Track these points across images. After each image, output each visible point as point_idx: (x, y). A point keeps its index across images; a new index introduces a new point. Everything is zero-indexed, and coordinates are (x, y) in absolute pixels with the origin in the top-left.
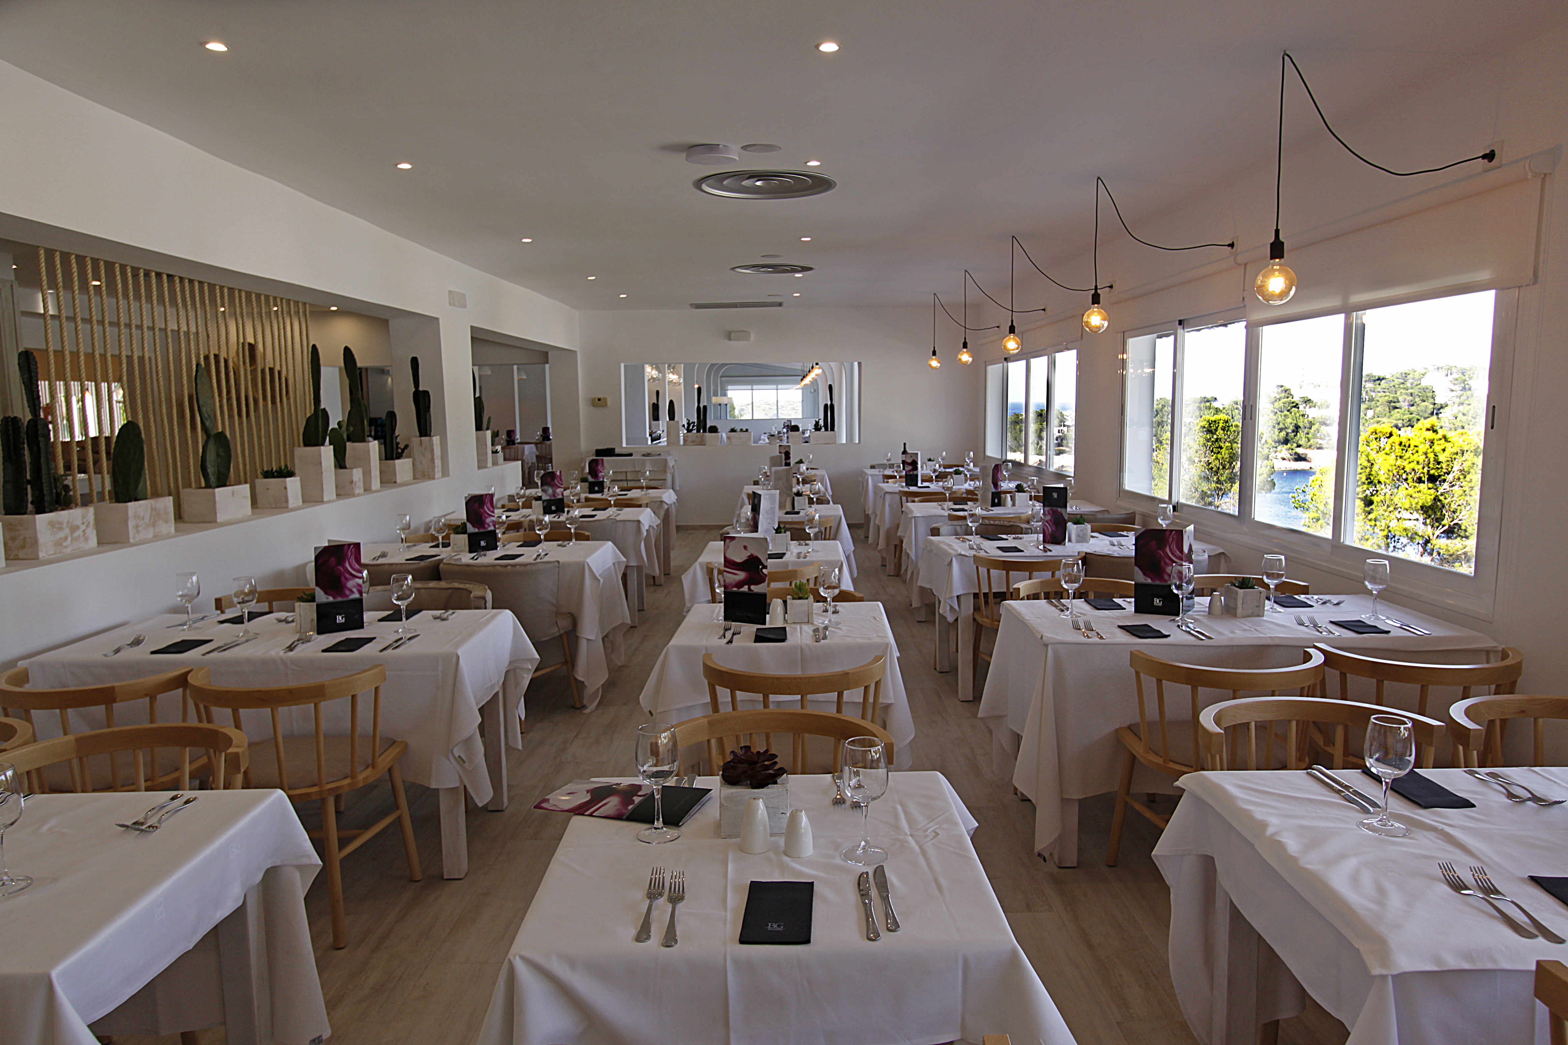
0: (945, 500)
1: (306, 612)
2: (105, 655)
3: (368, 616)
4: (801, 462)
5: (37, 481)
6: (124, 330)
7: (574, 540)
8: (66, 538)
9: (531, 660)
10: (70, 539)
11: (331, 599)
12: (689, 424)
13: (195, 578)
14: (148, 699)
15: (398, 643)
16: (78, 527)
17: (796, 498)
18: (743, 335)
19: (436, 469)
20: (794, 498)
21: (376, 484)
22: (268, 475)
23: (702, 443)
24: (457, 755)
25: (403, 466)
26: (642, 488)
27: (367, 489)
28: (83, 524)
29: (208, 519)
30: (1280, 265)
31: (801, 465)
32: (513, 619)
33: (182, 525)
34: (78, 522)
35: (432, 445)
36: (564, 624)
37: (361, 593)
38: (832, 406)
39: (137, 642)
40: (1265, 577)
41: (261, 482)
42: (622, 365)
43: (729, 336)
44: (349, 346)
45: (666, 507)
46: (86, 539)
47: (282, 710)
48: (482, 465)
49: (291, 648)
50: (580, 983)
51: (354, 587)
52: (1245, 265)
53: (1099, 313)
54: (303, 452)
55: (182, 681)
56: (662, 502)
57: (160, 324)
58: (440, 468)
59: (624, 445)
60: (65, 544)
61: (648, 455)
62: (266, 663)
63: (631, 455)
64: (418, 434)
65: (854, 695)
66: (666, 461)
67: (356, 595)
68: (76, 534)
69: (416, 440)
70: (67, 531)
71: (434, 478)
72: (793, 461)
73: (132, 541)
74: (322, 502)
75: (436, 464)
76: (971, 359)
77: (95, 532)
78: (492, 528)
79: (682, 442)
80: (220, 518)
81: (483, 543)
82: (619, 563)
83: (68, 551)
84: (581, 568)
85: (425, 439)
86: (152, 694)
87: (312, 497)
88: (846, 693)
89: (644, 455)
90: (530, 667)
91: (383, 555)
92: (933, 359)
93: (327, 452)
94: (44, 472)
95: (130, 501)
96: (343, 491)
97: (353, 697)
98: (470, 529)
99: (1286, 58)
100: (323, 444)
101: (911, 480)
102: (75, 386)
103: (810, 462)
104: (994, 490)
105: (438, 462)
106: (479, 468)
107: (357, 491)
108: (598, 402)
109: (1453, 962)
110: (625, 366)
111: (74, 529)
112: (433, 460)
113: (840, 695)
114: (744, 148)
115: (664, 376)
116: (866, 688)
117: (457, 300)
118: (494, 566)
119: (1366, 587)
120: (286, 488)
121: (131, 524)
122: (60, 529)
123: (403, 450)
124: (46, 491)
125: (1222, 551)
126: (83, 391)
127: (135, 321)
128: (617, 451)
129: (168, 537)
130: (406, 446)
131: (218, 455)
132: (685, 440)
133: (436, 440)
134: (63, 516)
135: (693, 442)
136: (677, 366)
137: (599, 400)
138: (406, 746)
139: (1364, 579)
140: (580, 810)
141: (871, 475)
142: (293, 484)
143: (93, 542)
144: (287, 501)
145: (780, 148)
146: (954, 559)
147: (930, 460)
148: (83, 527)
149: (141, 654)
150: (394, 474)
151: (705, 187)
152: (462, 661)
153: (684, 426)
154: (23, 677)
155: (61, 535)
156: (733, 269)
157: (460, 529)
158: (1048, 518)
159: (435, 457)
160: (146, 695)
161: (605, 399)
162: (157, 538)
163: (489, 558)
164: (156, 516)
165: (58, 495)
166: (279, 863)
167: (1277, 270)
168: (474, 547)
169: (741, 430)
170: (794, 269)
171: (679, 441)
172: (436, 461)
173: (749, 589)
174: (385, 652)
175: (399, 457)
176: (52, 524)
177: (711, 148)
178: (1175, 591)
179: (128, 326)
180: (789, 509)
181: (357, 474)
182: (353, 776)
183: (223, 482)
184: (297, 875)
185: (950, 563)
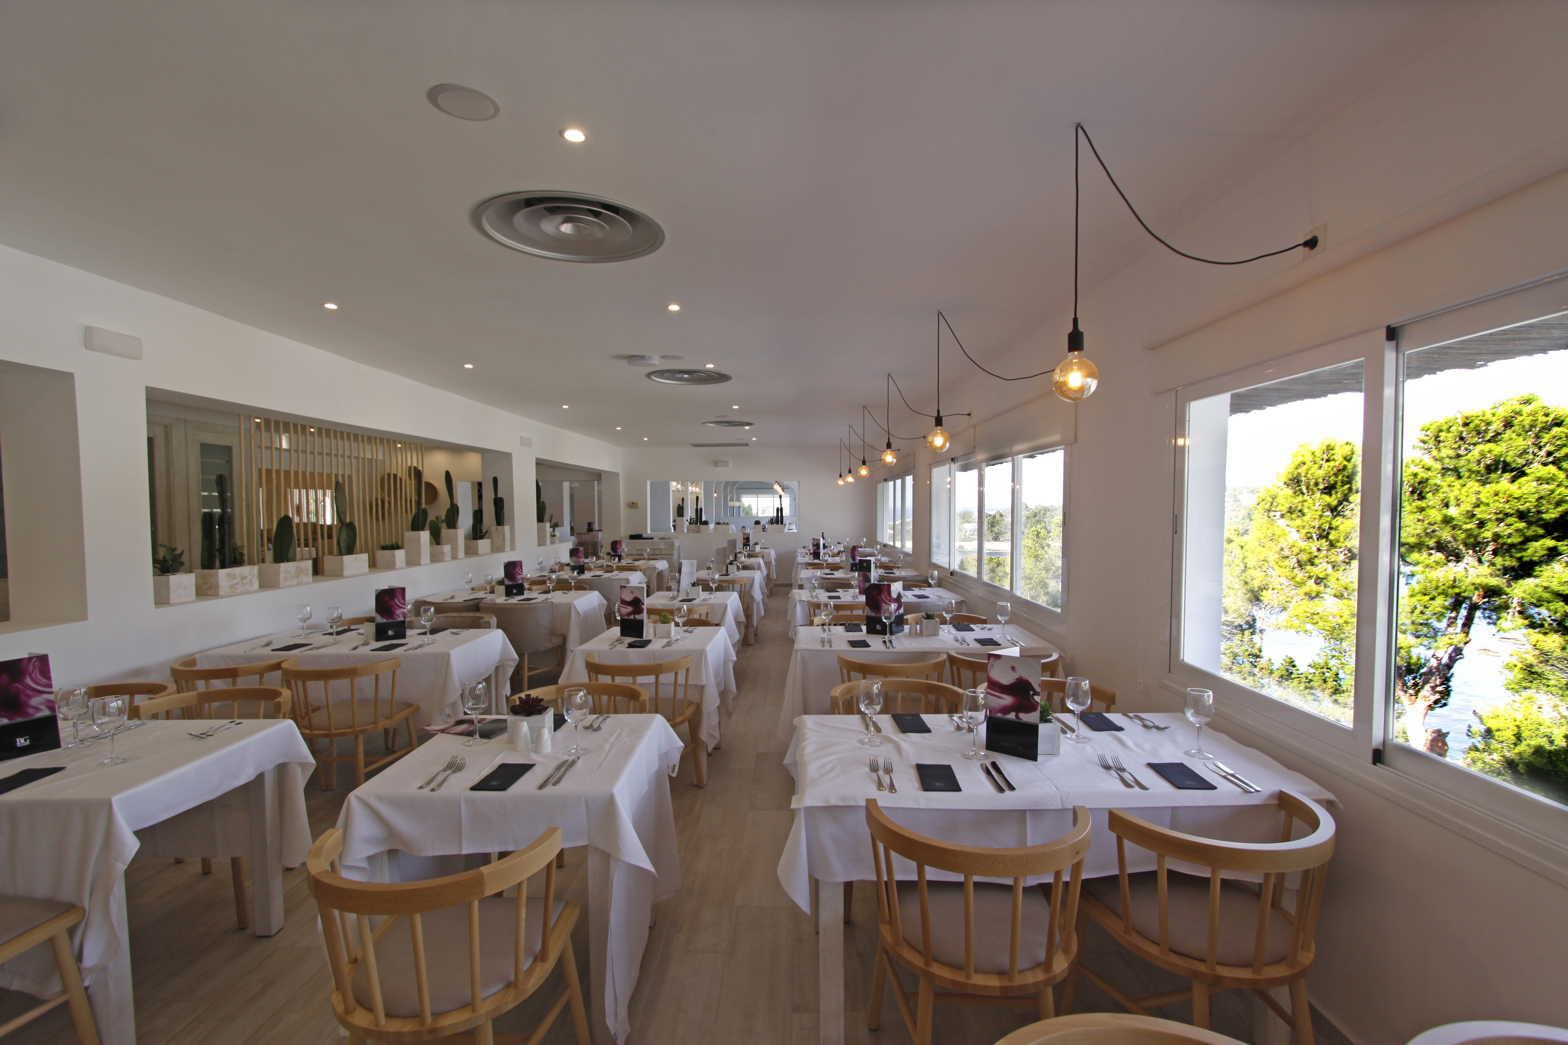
0: (823, 568)
1: (370, 628)
2: (245, 652)
3: (409, 632)
4: (757, 544)
5: (222, 550)
6: (333, 458)
7: (573, 590)
8: (238, 584)
9: (513, 660)
10: (240, 584)
11: (385, 621)
12: (691, 519)
13: (308, 608)
14: (258, 676)
15: (420, 646)
16: (246, 577)
17: (729, 566)
18: (724, 463)
19: (506, 546)
20: (727, 566)
21: (461, 553)
22: (384, 548)
23: (698, 531)
24: (447, 713)
25: (483, 545)
26: (644, 559)
27: (454, 557)
28: (250, 575)
29: (339, 574)
30: (941, 430)
31: (757, 546)
32: (503, 636)
33: (317, 577)
34: (247, 574)
35: (503, 531)
36: (556, 641)
37: (405, 617)
38: (781, 509)
39: (268, 644)
40: (944, 613)
41: (380, 553)
42: (649, 483)
43: (716, 464)
44: (449, 470)
45: (658, 571)
46: (252, 584)
47: (331, 682)
48: (541, 542)
49: (355, 649)
50: (383, 809)
51: (400, 613)
52: (975, 426)
53: (891, 454)
54: (410, 535)
55: (277, 666)
56: (655, 568)
57: (355, 454)
58: (509, 546)
59: (649, 532)
60: (237, 587)
61: (663, 538)
62: (336, 657)
63: (652, 538)
64: (496, 524)
65: (667, 678)
66: (673, 543)
67: (401, 619)
68: (245, 581)
69: (494, 528)
70: (239, 579)
71: (504, 552)
72: (751, 543)
73: (281, 586)
74: (420, 565)
75: (506, 543)
76: (853, 480)
77: (258, 580)
78: (521, 582)
79: (686, 531)
80: (346, 573)
81: (515, 591)
82: (602, 604)
83: (239, 591)
84: (569, 607)
85: (500, 527)
86: (261, 672)
87: (413, 561)
88: (661, 676)
89: (660, 539)
90: (512, 664)
91: (453, 598)
92: (840, 480)
93: (425, 536)
94: (227, 545)
95: (283, 562)
96: (435, 558)
97: (377, 676)
98: (507, 582)
99: (940, 315)
100: (423, 529)
101: (816, 555)
102: (320, 492)
103: (762, 544)
104: (852, 562)
105: (508, 542)
106: (539, 545)
107: (446, 559)
108: (633, 505)
109: (834, 802)
110: (651, 483)
111: (243, 578)
112: (504, 540)
113: (657, 677)
114: (662, 357)
115: (687, 489)
116: (676, 674)
117: (525, 442)
118: (517, 604)
119: (997, 618)
120: (394, 556)
121: (282, 576)
122: (235, 578)
123: (485, 534)
124: (227, 556)
125: (963, 599)
126: (324, 495)
127: (340, 452)
128: (644, 536)
129: (307, 583)
130: (487, 532)
131: (348, 536)
132: (688, 530)
133: (507, 528)
134: (237, 570)
135: (693, 531)
136: (699, 483)
137: (633, 503)
138: (418, 708)
139: (997, 614)
140: (443, 731)
141: (800, 553)
142: (400, 554)
143: (256, 586)
144: (395, 564)
145: (683, 358)
146: (797, 603)
147: (839, 543)
148: (250, 577)
149: (267, 651)
150: (477, 548)
151: (653, 377)
152: (452, 657)
153: (687, 520)
154: (193, 662)
155: (235, 581)
156: (704, 423)
157: (500, 583)
158: (861, 578)
159: (506, 539)
160: (257, 673)
161: (637, 504)
162: (299, 584)
163: (515, 600)
164: (299, 572)
165: (235, 558)
166: (286, 760)
167: (939, 433)
168: (509, 593)
169: (724, 524)
170: (743, 424)
171: (684, 530)
172: (506, 541)
173: (634, 617)
174: (407, 652)
175: (482, 537)
176: (229, 575)
177: (642, 358)
178: (884, 620)
179: (336, 455)
180: (724, 572)
181: (447, 548)
182: (375, 722)
183: (350, 551)
184: (299, 770)
185: (795, 606)
